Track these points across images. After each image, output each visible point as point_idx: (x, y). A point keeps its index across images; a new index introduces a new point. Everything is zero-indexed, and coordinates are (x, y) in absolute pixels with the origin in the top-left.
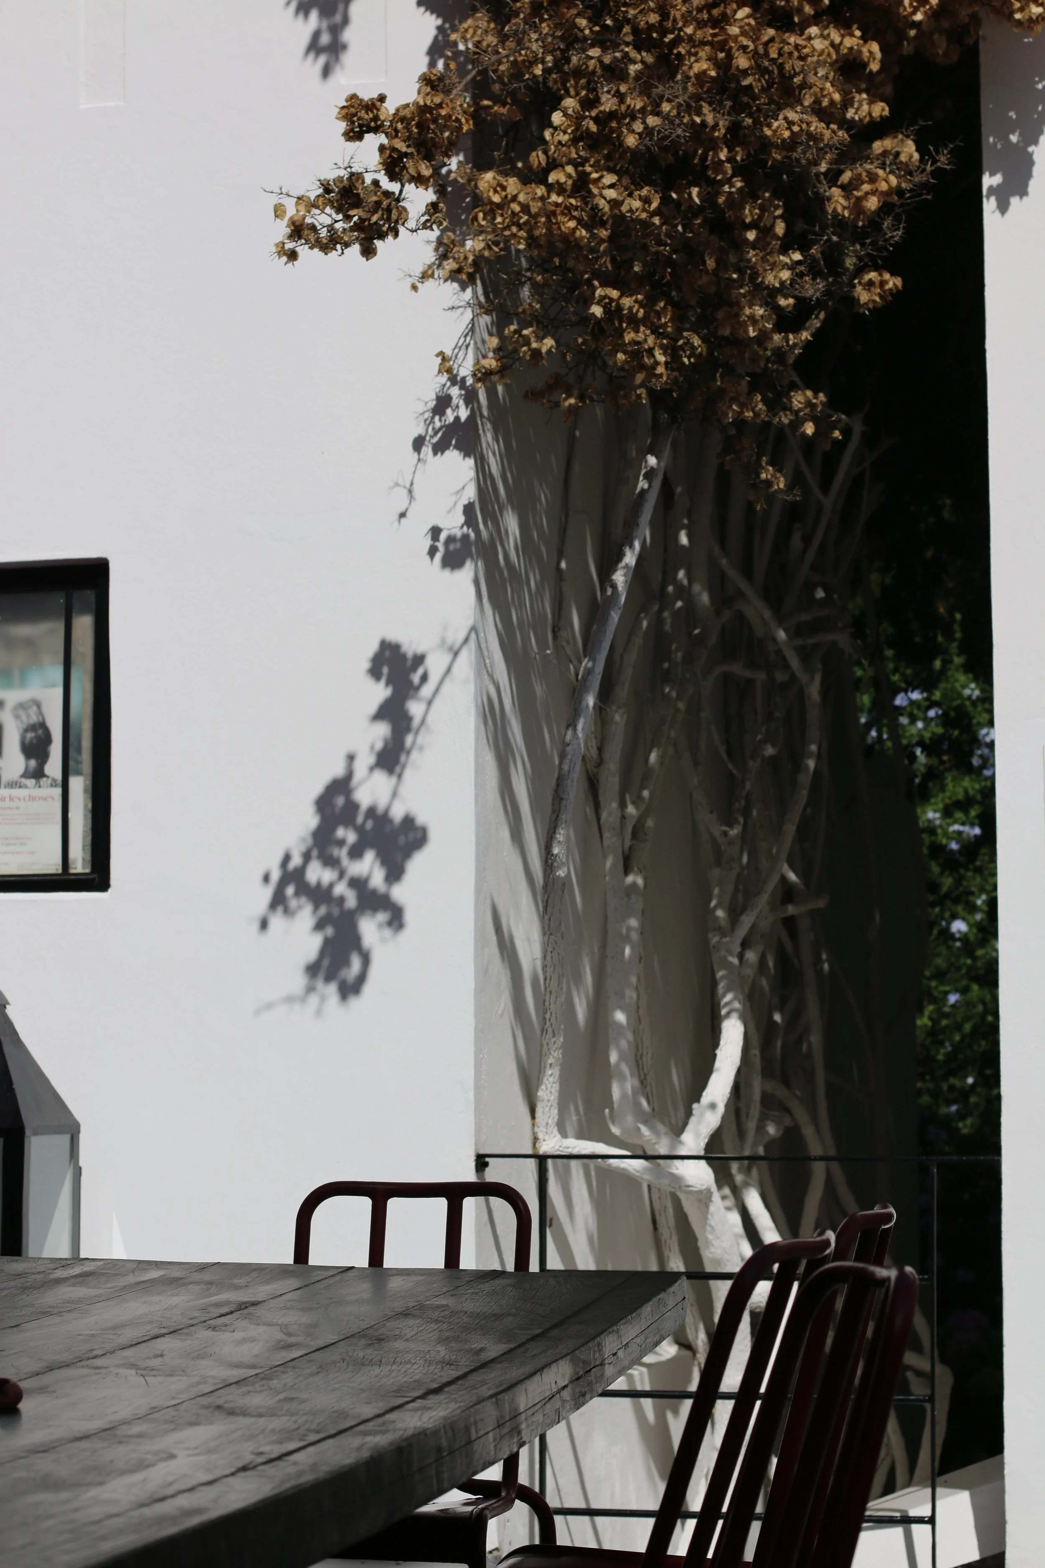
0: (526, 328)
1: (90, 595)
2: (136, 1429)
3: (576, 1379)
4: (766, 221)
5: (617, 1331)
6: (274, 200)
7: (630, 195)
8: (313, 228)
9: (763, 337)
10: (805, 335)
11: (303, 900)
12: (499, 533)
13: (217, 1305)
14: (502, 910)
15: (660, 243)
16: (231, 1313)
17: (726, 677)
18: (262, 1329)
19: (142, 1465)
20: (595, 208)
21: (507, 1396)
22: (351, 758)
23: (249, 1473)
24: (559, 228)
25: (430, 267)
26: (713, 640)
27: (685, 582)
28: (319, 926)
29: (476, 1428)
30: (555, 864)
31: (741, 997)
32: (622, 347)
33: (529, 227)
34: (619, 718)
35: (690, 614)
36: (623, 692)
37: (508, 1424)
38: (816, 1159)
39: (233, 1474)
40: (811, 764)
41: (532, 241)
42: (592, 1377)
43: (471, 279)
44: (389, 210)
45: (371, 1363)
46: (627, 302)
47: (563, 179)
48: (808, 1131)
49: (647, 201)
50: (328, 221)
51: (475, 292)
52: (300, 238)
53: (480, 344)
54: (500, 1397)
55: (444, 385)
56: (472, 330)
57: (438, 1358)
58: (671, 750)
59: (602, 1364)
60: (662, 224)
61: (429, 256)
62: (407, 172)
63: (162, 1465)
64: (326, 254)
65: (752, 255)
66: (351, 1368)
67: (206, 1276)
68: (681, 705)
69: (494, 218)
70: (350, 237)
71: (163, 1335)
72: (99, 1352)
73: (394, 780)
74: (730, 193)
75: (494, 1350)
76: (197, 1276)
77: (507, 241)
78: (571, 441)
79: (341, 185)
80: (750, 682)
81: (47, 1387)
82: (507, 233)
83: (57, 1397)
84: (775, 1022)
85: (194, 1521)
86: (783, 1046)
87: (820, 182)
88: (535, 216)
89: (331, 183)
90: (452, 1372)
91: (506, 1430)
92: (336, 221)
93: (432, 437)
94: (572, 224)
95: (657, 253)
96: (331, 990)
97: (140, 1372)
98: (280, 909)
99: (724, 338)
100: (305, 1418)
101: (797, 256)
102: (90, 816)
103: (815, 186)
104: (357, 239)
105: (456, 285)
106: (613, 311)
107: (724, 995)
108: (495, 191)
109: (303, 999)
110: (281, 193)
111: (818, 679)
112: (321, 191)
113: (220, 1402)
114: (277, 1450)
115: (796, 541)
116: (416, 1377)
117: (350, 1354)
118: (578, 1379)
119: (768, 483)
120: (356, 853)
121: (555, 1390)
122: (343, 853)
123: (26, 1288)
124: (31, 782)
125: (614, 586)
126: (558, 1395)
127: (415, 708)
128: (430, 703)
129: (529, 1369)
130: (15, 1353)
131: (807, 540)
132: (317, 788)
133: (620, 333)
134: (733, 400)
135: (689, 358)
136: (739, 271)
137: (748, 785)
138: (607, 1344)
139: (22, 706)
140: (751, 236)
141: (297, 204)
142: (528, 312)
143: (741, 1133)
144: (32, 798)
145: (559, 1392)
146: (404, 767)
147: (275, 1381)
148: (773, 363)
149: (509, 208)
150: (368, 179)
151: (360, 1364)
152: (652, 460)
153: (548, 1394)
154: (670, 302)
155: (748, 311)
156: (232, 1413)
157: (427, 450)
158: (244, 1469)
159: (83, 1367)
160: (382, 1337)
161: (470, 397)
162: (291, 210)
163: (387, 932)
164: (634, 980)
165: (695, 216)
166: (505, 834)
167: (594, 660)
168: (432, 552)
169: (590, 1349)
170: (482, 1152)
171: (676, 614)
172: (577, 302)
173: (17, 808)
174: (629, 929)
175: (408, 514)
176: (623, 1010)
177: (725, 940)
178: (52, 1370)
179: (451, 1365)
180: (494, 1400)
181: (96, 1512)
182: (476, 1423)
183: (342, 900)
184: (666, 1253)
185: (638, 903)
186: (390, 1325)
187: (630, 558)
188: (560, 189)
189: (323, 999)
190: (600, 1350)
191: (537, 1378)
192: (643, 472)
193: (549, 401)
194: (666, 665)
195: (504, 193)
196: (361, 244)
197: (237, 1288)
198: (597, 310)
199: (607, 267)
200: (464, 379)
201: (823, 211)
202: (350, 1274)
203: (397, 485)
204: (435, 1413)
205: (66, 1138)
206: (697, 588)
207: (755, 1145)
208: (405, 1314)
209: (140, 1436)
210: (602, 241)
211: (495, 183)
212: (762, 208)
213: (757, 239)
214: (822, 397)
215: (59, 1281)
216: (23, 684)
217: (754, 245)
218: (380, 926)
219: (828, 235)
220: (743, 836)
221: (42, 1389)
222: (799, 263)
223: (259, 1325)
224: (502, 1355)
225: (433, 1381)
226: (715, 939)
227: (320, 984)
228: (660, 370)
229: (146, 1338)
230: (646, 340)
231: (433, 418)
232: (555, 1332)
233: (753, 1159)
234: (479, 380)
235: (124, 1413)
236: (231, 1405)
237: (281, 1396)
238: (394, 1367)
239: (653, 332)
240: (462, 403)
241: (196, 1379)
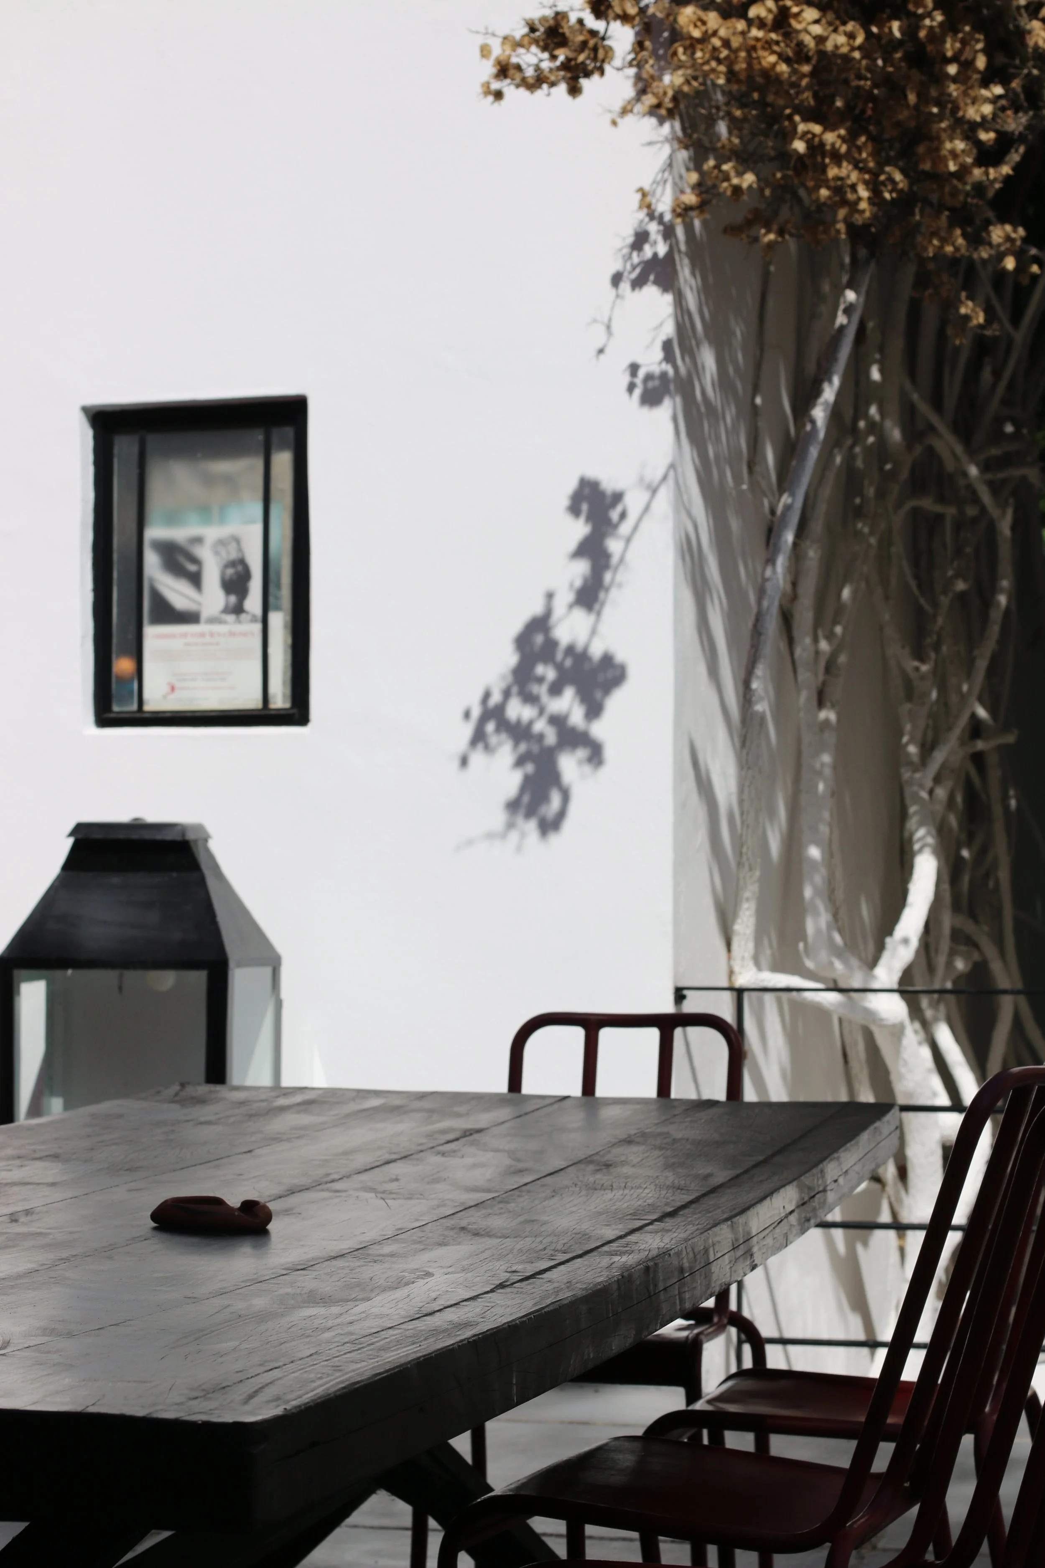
0: (725, 162)
1: (289, 432)
2: (387, 1249)
3: (802, 1204)
4: (967, 55)
5: (838, 1158)
6: (480, 40)
7: (835, 30)
8: (518, 68)
9: (963, 172)
10: (1006, 170)
11: (504, 736)
12: (696, 368)
13: (444, 1132)
14: (699, 745)
15: (860, 77)
16: (457, 1139)
17: (916, 512)
18: (490, 1155)
19: (400, 1283)
20: (800, 45)
21: (740, 1220)
22: (550, 596)
23: (508, 1290)
24: (760, 63)
25: (629, 102)
26: (905, 474)
27: (877, 417)
28: (520, 762)
29: (714, 1250)
30: (754, 699)
31: (934, 832)
32: (825, 183)
33: (730, 62)
34: (813, 554)
35: (882, 451)
36: (817, 527)
37: (742, 1246)
38: (1005, 992)
39: (492, 1291)
40: (1003, 599)
41: (731, 75)
42: (815, 1203)
43: (671, 114)
44: (595, 49)
45: (603, 1188)
46: (830, 138)
47: (763, 13)
48: (996, 966)
49: (851, 36)
50: (534, 60)
51: (672, 127)
52: (506, 77)
53: (677, 180)
54: (735, 1220)
55: (642, 221)
56: (670, 165)
57: (668, 1183)
58: (863, 585)
59: (825, 1191)
60: (863, 58)
61: (629, 92)
62: (614, 11)
63: (421, 1282)
64: (532, 92)
65: (953, 89)
66: (584, 1193)
67: (425, 1104)
68: (873, 541)
69: (693, 53)
70: (557, 76)
71: (394, 1161)
72: (336, 1177)
73: (592, 618)
74: (931, 28)
75: (721, 1176)
76: (418, 1104)
77: (706, 75)
78: (766, 276)
79: (547, 25)
80: (940, 517)
81: (292, 1209)
82: (706, 68)
83: (303, 1219)
84: (962, 858)
85: (468, 1333)
86: (971, 882)
87: (1021, 15)
88: (736, 51)
89: (537, 22)
90: (684, 1196)
91: (740, 1252)
92: (541, 61)
93: (630, 273)
94: (773, 59)
95: (858, 88)
96: (531, 826)
97: (379, 1195)
98: (480, 746)
99: (924, 172)
100: (549, 1239)
101: (998, 90)
102: (289, 652)
103: (1015, 19)
104: (564, 78)
105: (653, 121)
106: (816, 147)
107: (917, 830)
108: (696, 26)
109: (503, 836)
110: (487, 33)
111: (1010, 512)
112: (526, 30)
113: (463, 1223)
114: (530, 1269)
115: (987, 375)
116: (650, 1201)
117: (581, 1179)
118: (803, 1204)
119: (967, 318)
120: (556, 690)
121: (783, 1215)
122: (542, 691)
123: (251, 1116)
124: (231, 618)
125: (813, 422)
126: (786, 1220)
127: (614, 546)
128: (628, 540)
129: (759, 1193)
130: (254, 1177)
131: (997, 374)
132: (517, 626)
133: (824, 169)
134: (934, 234)
135: (891, 192)
136: (938, 104)
137: (940, 621)
138: (829, 1170)
139: (221, 542)
140: (952, 69)
141: (503, 43)
142: (728, 147)
143: (931, 968)
144: (232, 634)
145: (786, 1217)
146: (603, 604)
147: (513, 1205)
148: (973, 197)
149: (709, 42)
150: (573, 18)
151: (593, 1188)
152: (851, 296)
153: (777, 1218)
154: (871, 138)
155: (948, 145)
156: (476, 1234)
157: (625, 286)
158: (502, 1286)
159: (323, 1190)
160: (610, 1163)
161: (668, 233)
162: (497, 50)
163: (587, 769)
164: (826, 815)
165: (895, 50)
166: (702, 669)
167: (793, 495)
168: (631, 388)
169: (814, 1176)
170: (681, 984)
171: (868, 450)
172: (776, 136)
173: (217, 644)
174: (823, 765)
175: (607, 350)
176: (818, 844)
177: (918, 775)
178: (293, 1193)
179: (682, 1189)
180: (729, 1223)
181: (372, 1325)
182: (714, 1245)
183: (541, 737)
184: (856, 1086)
185: (830, 738)
186: (616, 1151)
187: (829, 394)
188: (761, 23)
189: (523, 835)
190: (823, 1177)
191: (767, 1202)
192: (842, 307)
193: (748, 236)
194: (858, 501)
195: (704, 28)
196: (568, 84)
197: (459, 1115)
198: (799, 146)
199: (809, 102)
200: (661, 216)
201: (1024, 44)
202: (567, 1102)
203: (595, 321)
204: (675, 1235)
205: (267, 971)
206: (888, 424)
207: (944, 980)
208: (628, 1141)
209: (392, 1255)
210: (804, 76)
211: (694, 18)
212: (964, 42)
213: (958, 73)
214: (1021, 231)
215: (283, 1109)
216: (222, 520)
217: (955, 79)
218: (580, 763)
219: (1029, 68)
220: (934, 671)
221: (286, 1211)
222: (1000, 97)
223: (486, 1151)
224: (730, 1180)
225: (667, 1204)
226: (906, 775)
227: (520, 820)
228: (863, 205)
229: (378, 1163)
230: (848, 176)
231: (631, 254)
232: (777, 1159)
233: (942, 992)
234: (679, 215)
235: (372, 1235)
236: (475, 1226)
237: (521, 1219)
238: (626, 1191)
239: (856, 167)
240: (660, 239)
241: (436, 1202)
